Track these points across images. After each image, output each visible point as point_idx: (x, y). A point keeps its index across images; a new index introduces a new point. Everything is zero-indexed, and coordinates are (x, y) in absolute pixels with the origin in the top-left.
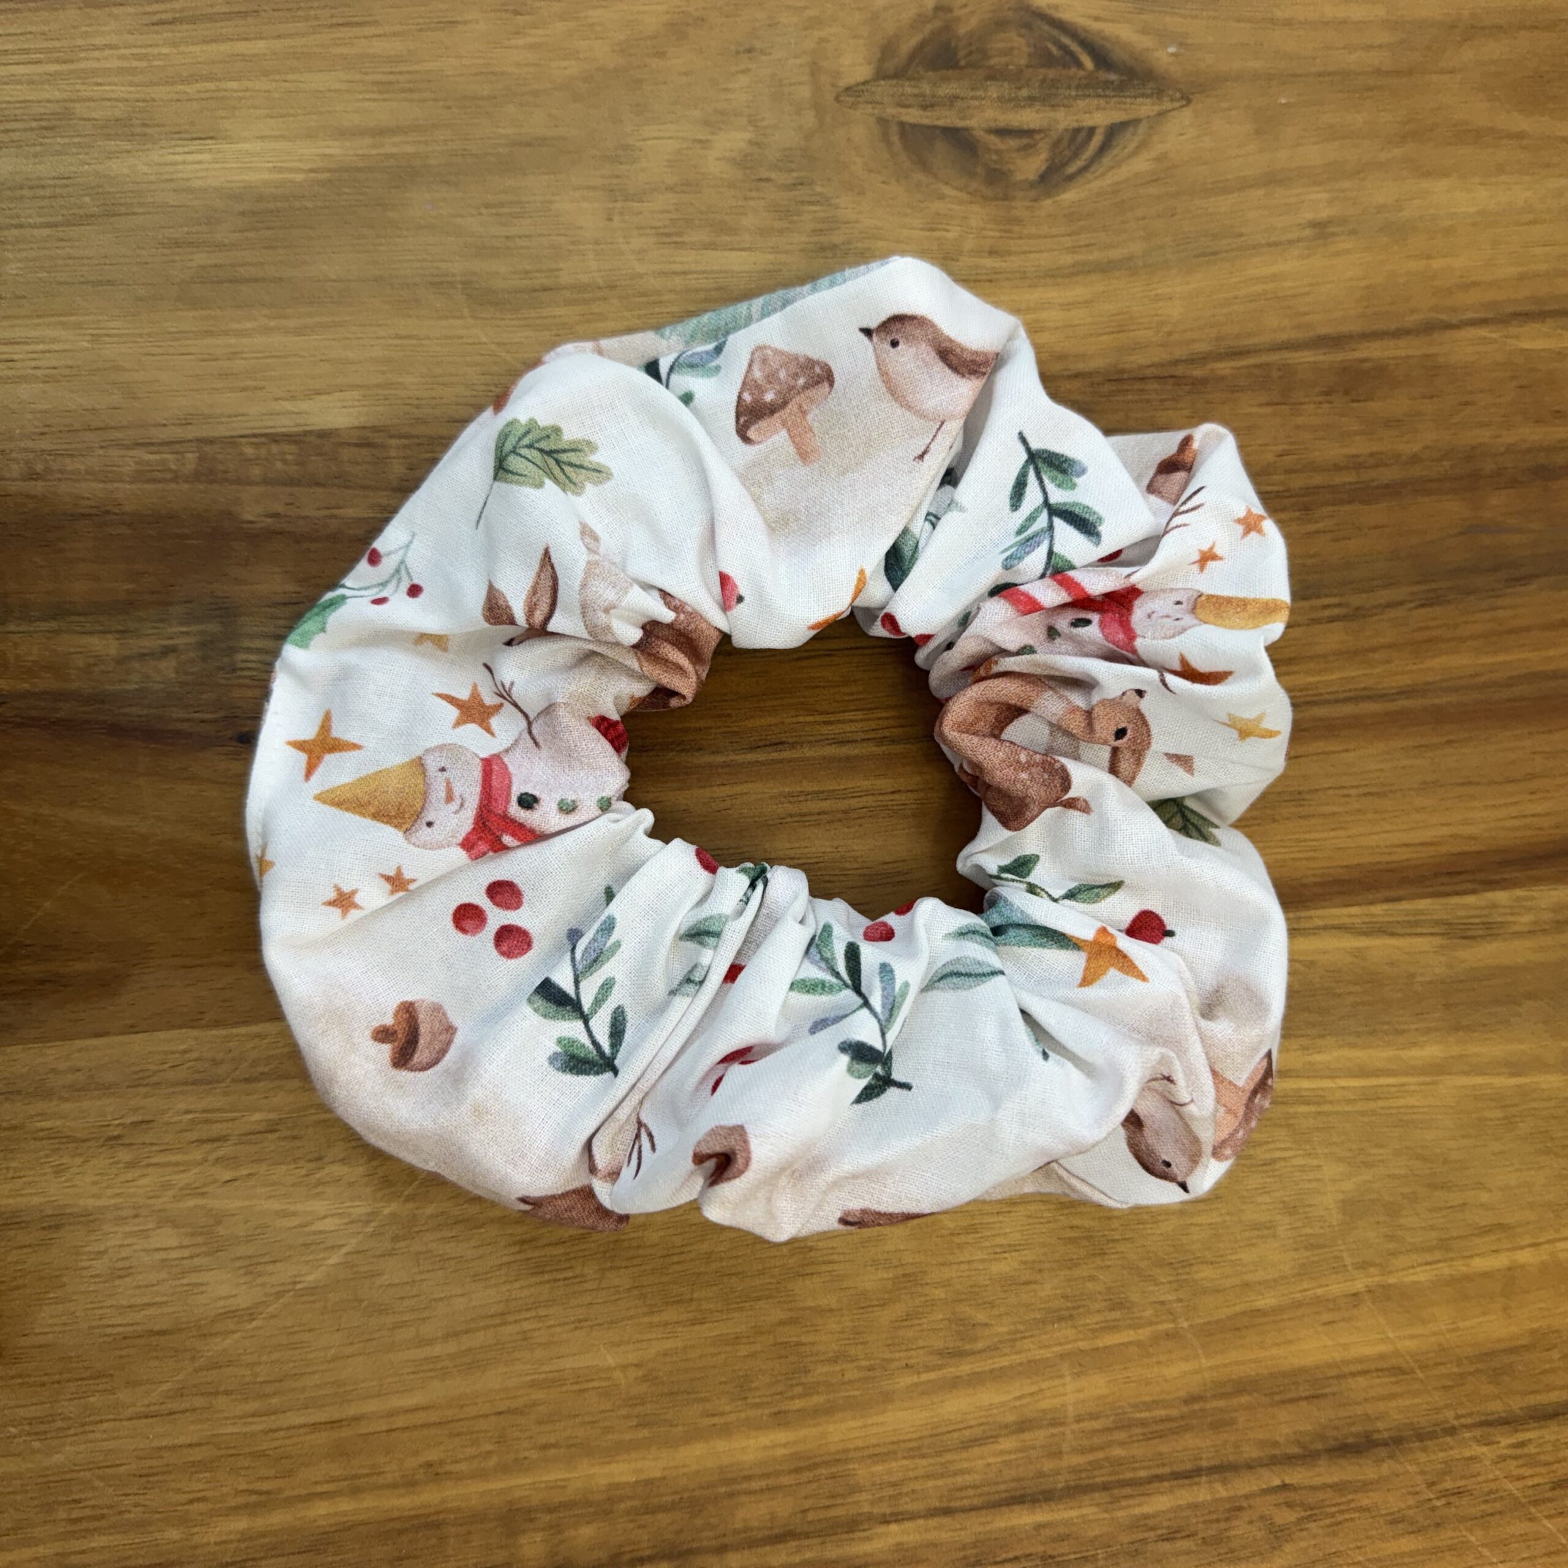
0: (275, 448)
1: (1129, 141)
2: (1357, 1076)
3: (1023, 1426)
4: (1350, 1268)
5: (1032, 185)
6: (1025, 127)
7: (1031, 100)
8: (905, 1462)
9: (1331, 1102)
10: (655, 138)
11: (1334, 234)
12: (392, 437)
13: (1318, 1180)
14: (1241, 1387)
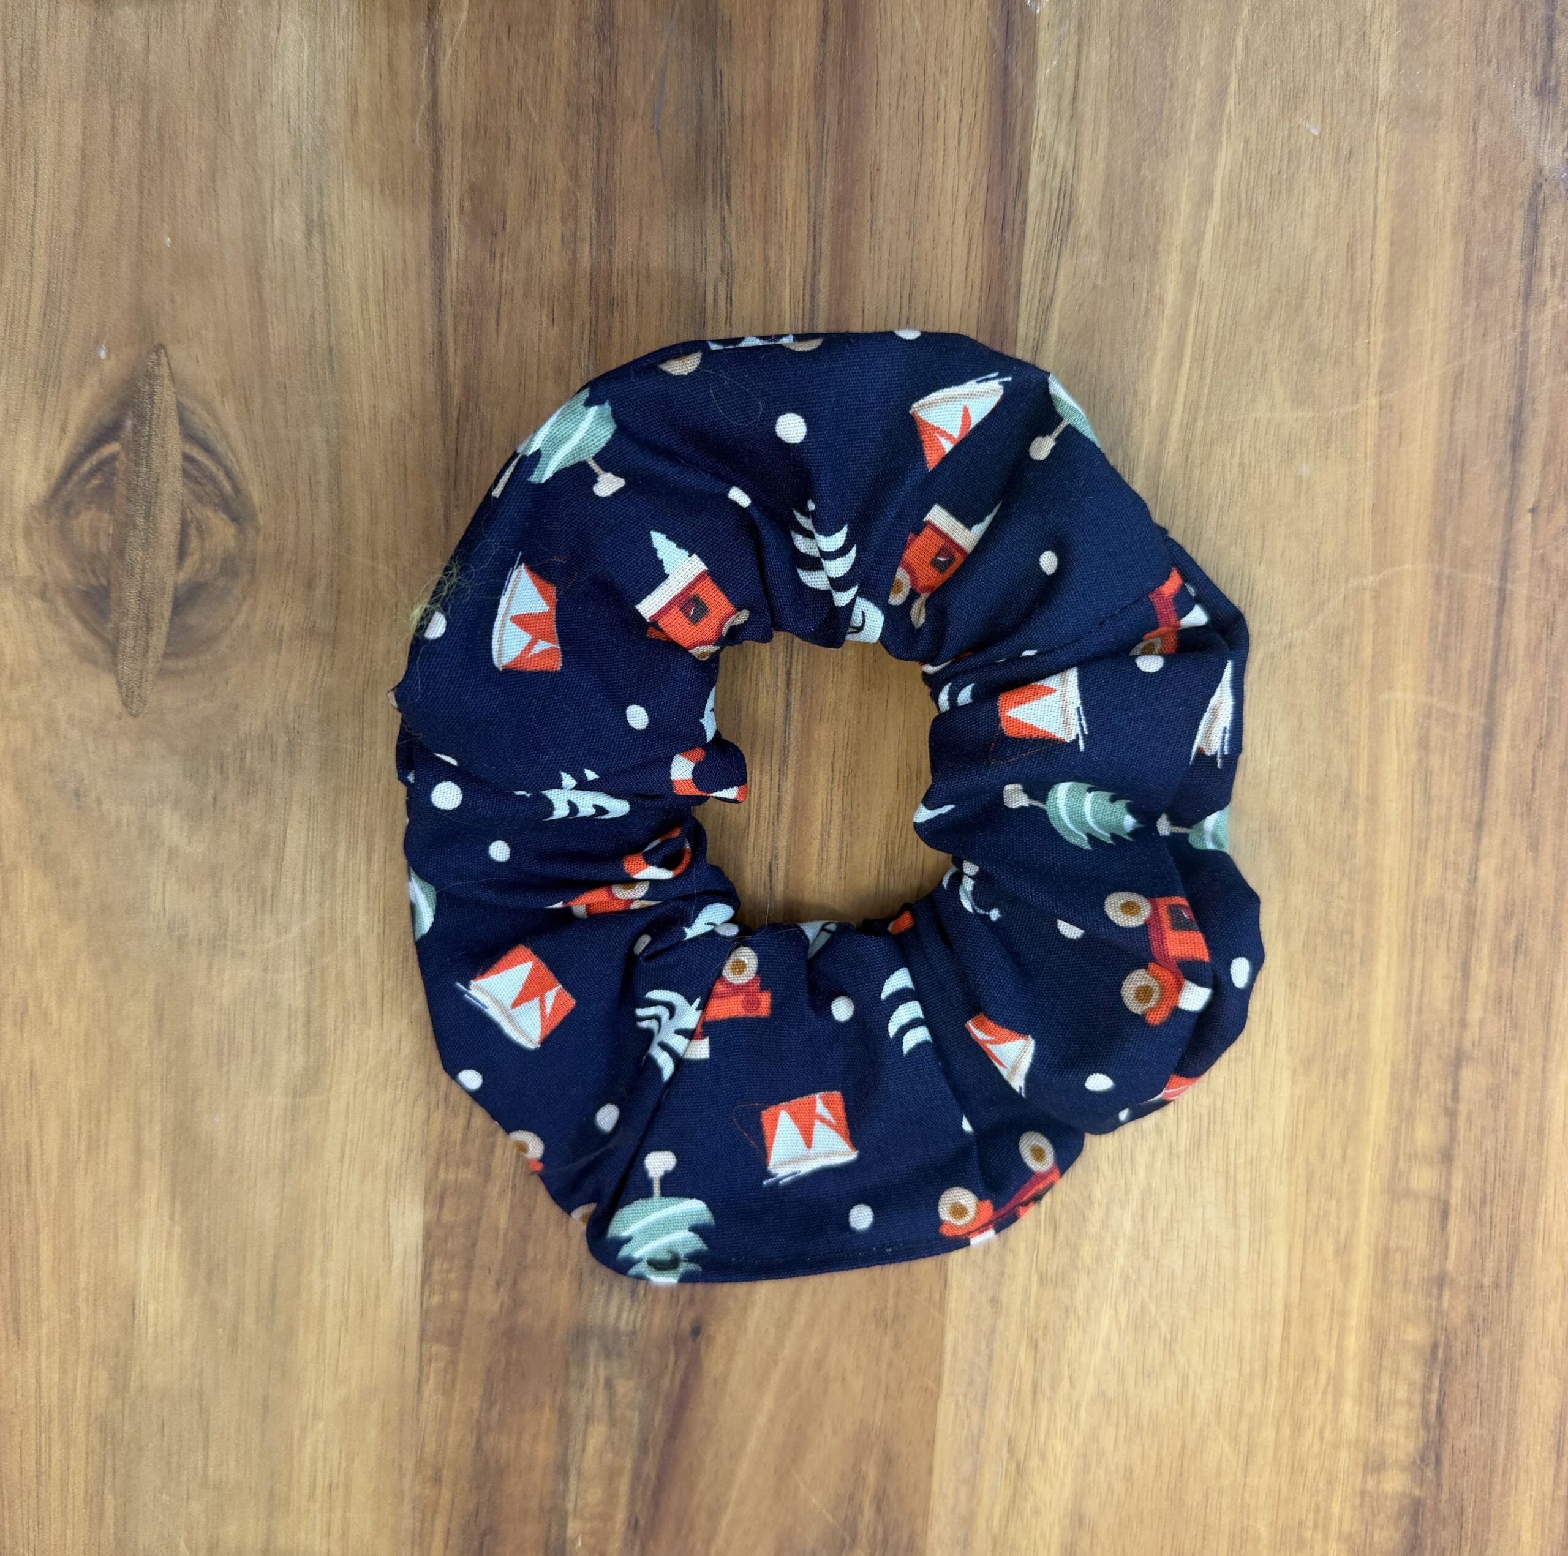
0: (436, 1277)
1: (201, 418)
2: (1180, 365)
3: (1424, 745)
4: (1355, 408)
5: (241, 530)
6: (178, 527)
7: (147, 516)
8: (1429, 854)
9: (1199, 396)
10: (163, 901)
11: (321, 212)
12: (437, 1177)
13: (1269, 422)
14: (1438, 534)
